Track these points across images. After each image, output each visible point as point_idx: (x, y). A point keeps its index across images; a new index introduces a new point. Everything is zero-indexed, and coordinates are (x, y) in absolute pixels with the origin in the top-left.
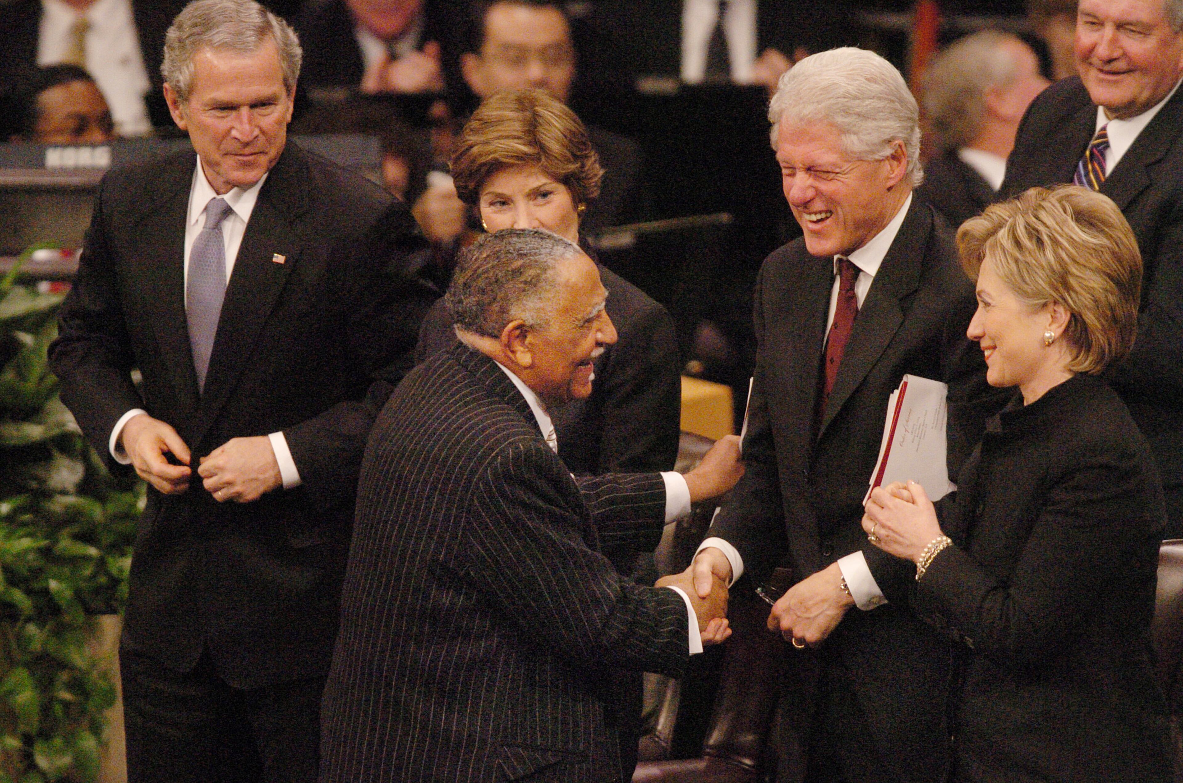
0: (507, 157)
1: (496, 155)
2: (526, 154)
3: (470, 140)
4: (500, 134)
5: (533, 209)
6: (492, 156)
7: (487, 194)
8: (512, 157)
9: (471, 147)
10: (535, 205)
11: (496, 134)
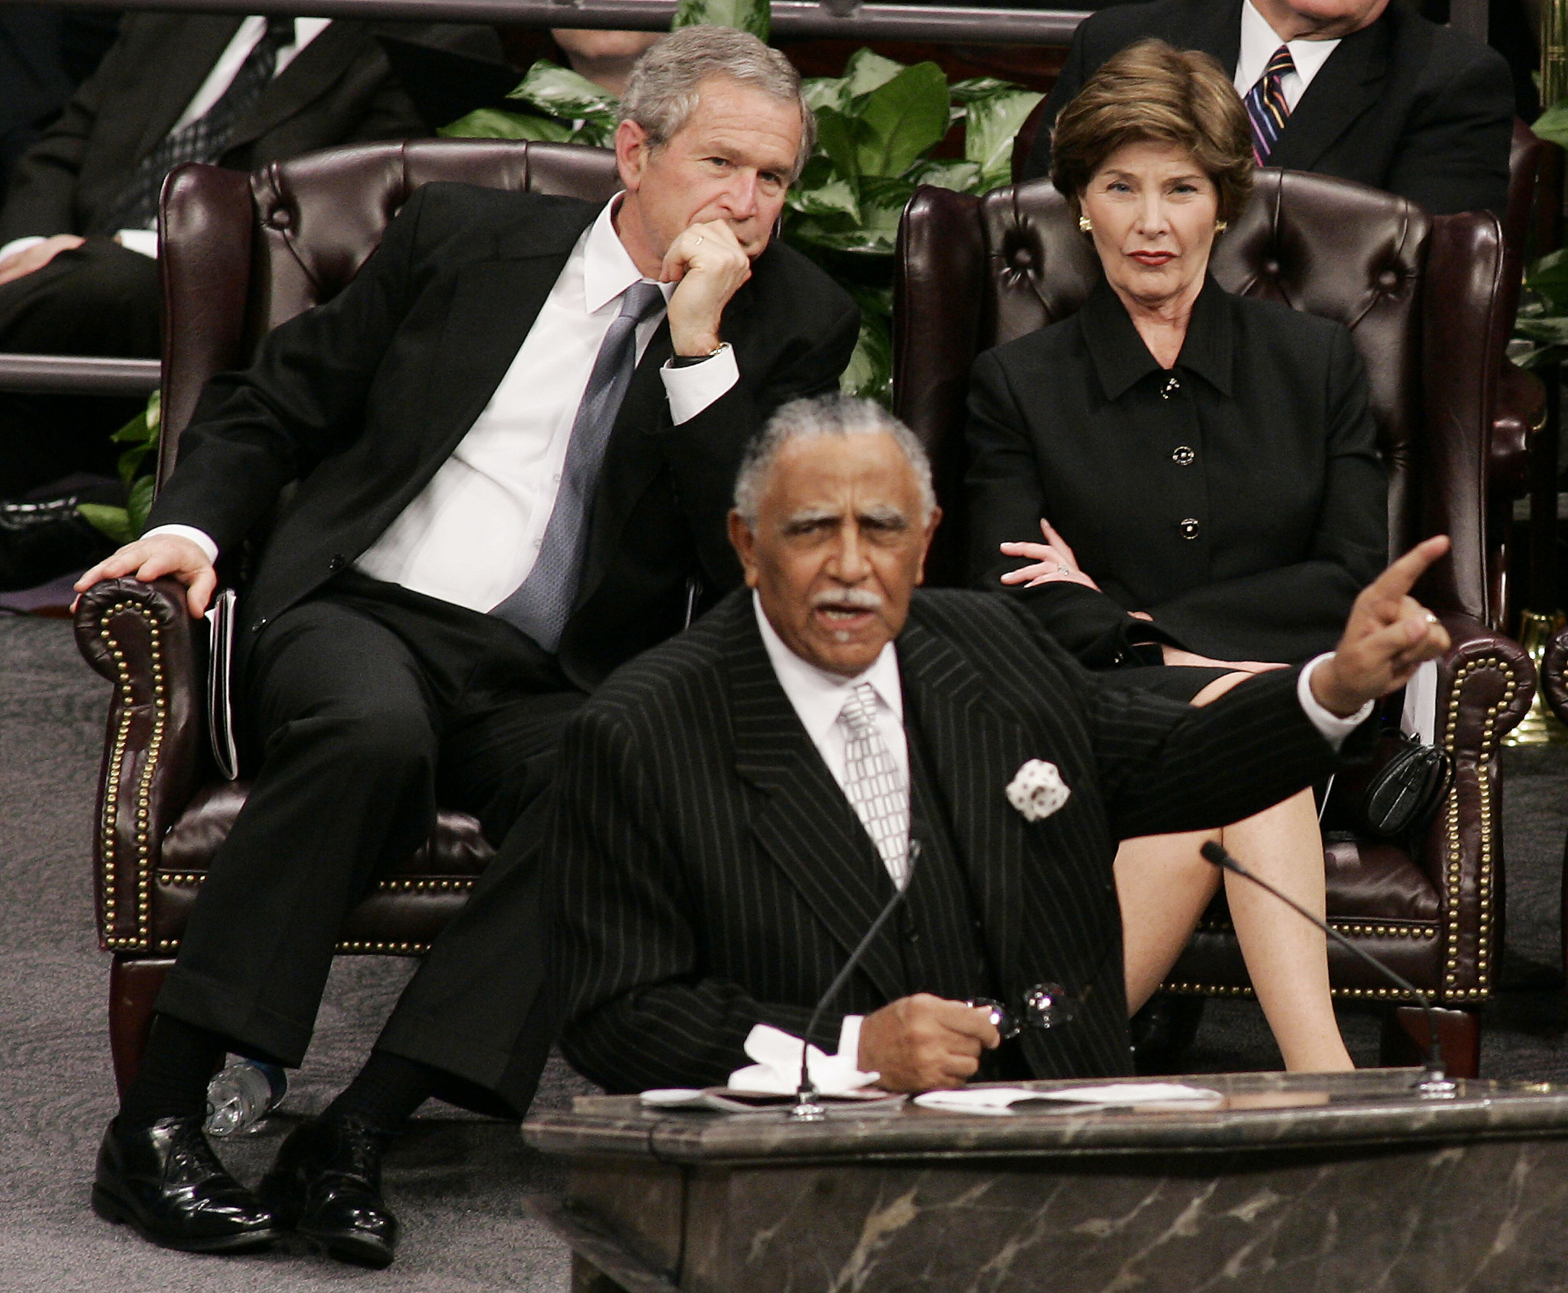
0: (1153, 127)
1: (1139, 123)
2: (1177, 127)
3: (1100, 97)
4: (1146, 94)
5: (1167, 205)
6: (1132, 122)
7: (1108, 173)
8: (1161, 129)
9: (1101, 106)
10: (1168, 200)
11: (1140, 94)
